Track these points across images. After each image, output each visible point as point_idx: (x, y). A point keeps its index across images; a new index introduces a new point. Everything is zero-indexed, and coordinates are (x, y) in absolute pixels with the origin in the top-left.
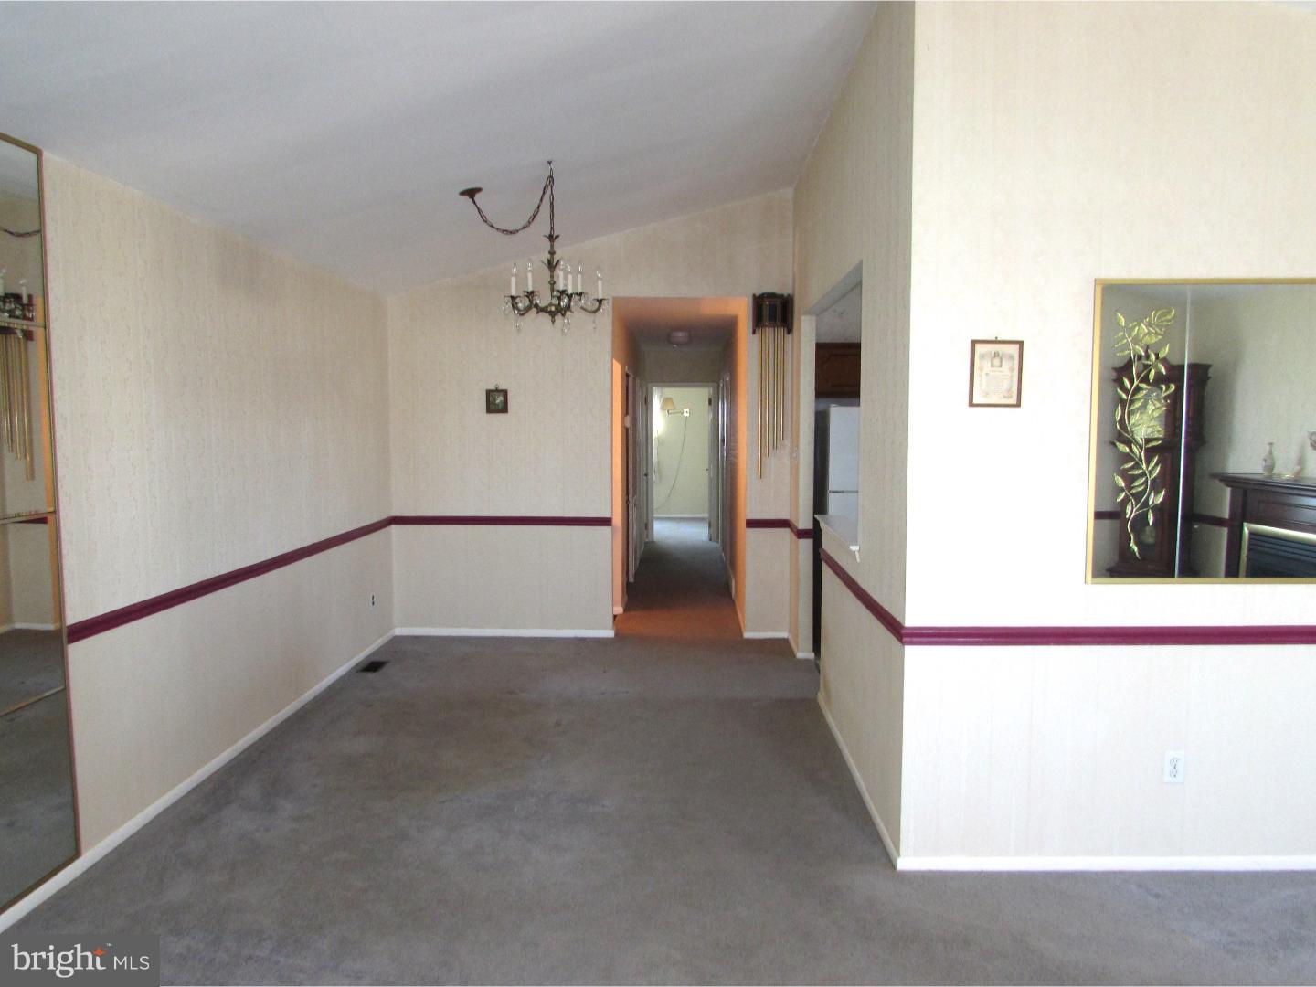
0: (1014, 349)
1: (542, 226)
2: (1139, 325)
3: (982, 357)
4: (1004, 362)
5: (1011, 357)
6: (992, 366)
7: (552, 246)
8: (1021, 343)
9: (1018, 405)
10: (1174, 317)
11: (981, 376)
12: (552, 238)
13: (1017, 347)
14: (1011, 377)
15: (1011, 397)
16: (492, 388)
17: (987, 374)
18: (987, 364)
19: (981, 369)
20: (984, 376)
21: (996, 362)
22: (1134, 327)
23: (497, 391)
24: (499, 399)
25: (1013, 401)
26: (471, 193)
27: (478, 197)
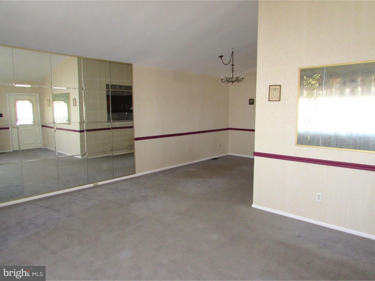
0: (279, 87)
1: (231, 63)
2: (310, 79)
3: (272, 89)
4: (276, 90)
5: (278, 89)
6: (274, 91)
7: (233, 67)
8: (280, 86)
9: (280, 100)
10: (320, 76)
11: (271, 94)
12: (233, 65)
13: (279, 86)
14: (278, 94)
15: (278, 99)
16: (251, 98)
17: (273, 93)
18: (273, 91)
19: (271, 92)
20: (272, 94)
21: (275, 90)
22: (309, 80)
23: (252, 99)
24: (252, 101)
25: (279, 100)
26: (221, 57)
27: (222, 58)
